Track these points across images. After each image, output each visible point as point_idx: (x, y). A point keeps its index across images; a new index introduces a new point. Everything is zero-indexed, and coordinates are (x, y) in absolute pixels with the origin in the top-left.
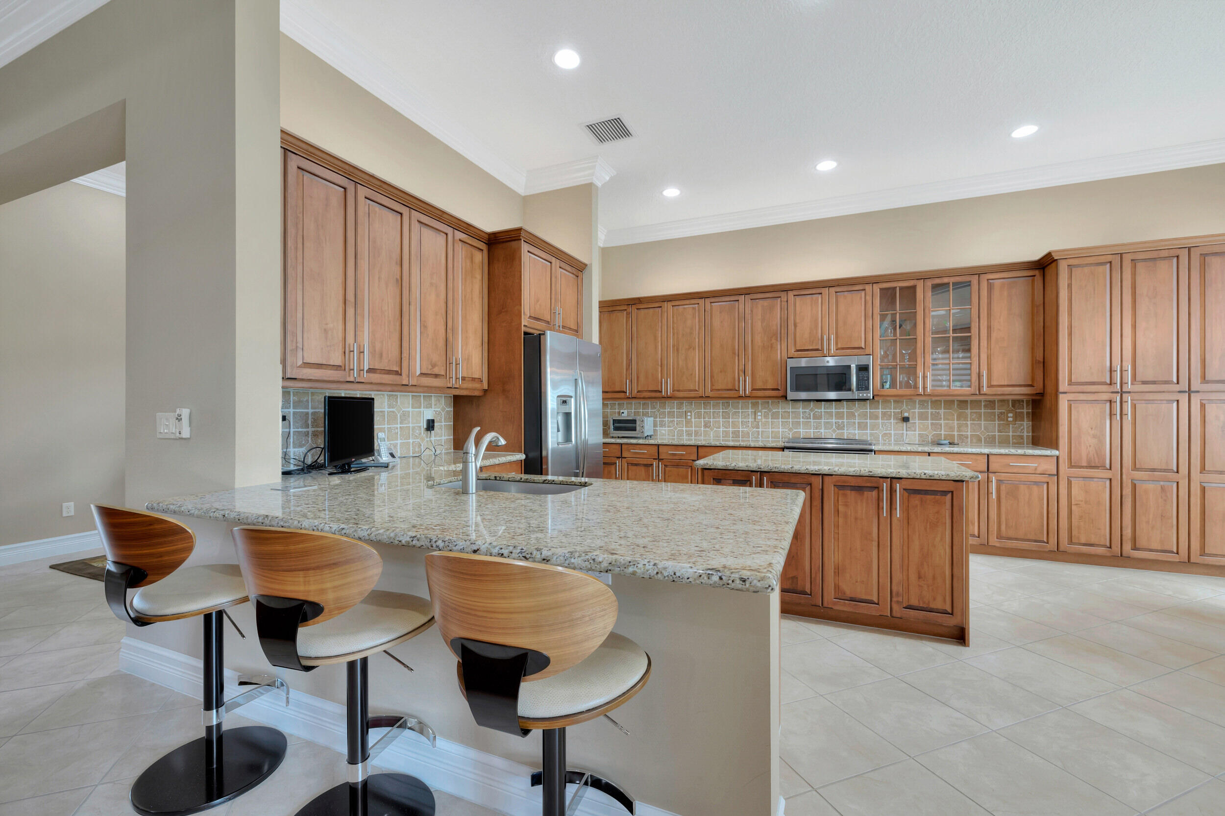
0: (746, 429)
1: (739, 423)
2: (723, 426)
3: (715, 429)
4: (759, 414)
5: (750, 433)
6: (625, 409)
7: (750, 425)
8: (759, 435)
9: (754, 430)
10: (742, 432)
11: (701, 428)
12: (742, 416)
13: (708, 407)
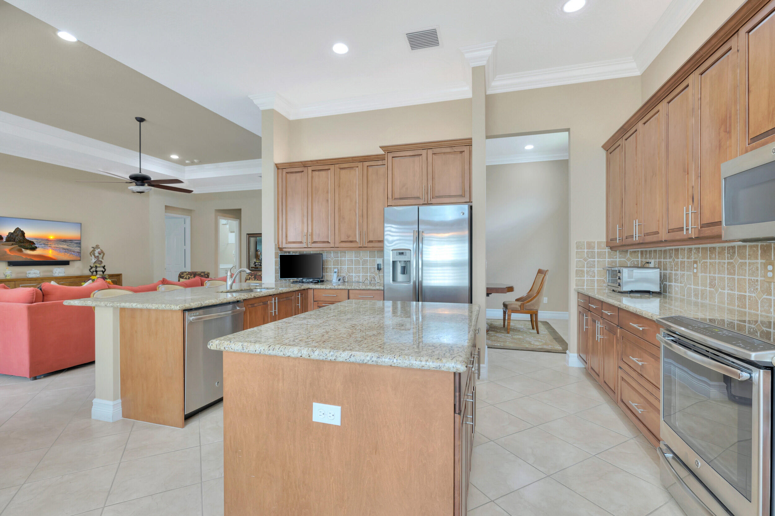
0: (753, 295)
1: (745, 283)
2: (728, 286)
3: (720, 290)
4: (770, 268)
5: (759, 302)
6: (652, 259)
7: (759, 287)
8: (771, 307)
9: (764, 297)
10: (750, 297)
11: (707, 287)
12: (749, 270)
13: (714, 256)
